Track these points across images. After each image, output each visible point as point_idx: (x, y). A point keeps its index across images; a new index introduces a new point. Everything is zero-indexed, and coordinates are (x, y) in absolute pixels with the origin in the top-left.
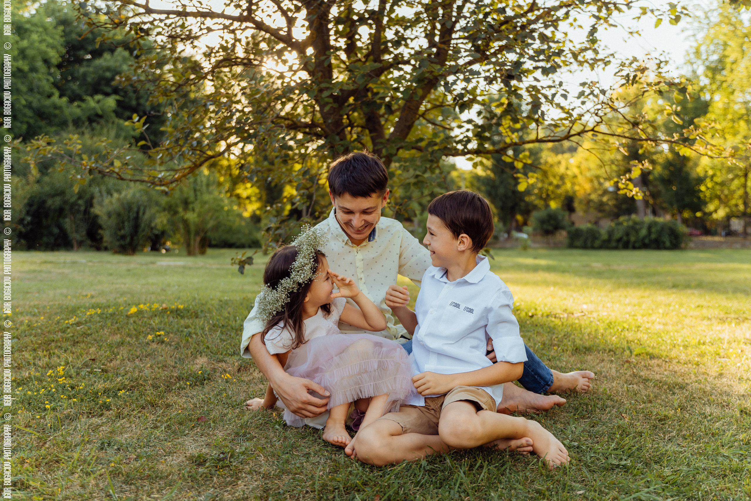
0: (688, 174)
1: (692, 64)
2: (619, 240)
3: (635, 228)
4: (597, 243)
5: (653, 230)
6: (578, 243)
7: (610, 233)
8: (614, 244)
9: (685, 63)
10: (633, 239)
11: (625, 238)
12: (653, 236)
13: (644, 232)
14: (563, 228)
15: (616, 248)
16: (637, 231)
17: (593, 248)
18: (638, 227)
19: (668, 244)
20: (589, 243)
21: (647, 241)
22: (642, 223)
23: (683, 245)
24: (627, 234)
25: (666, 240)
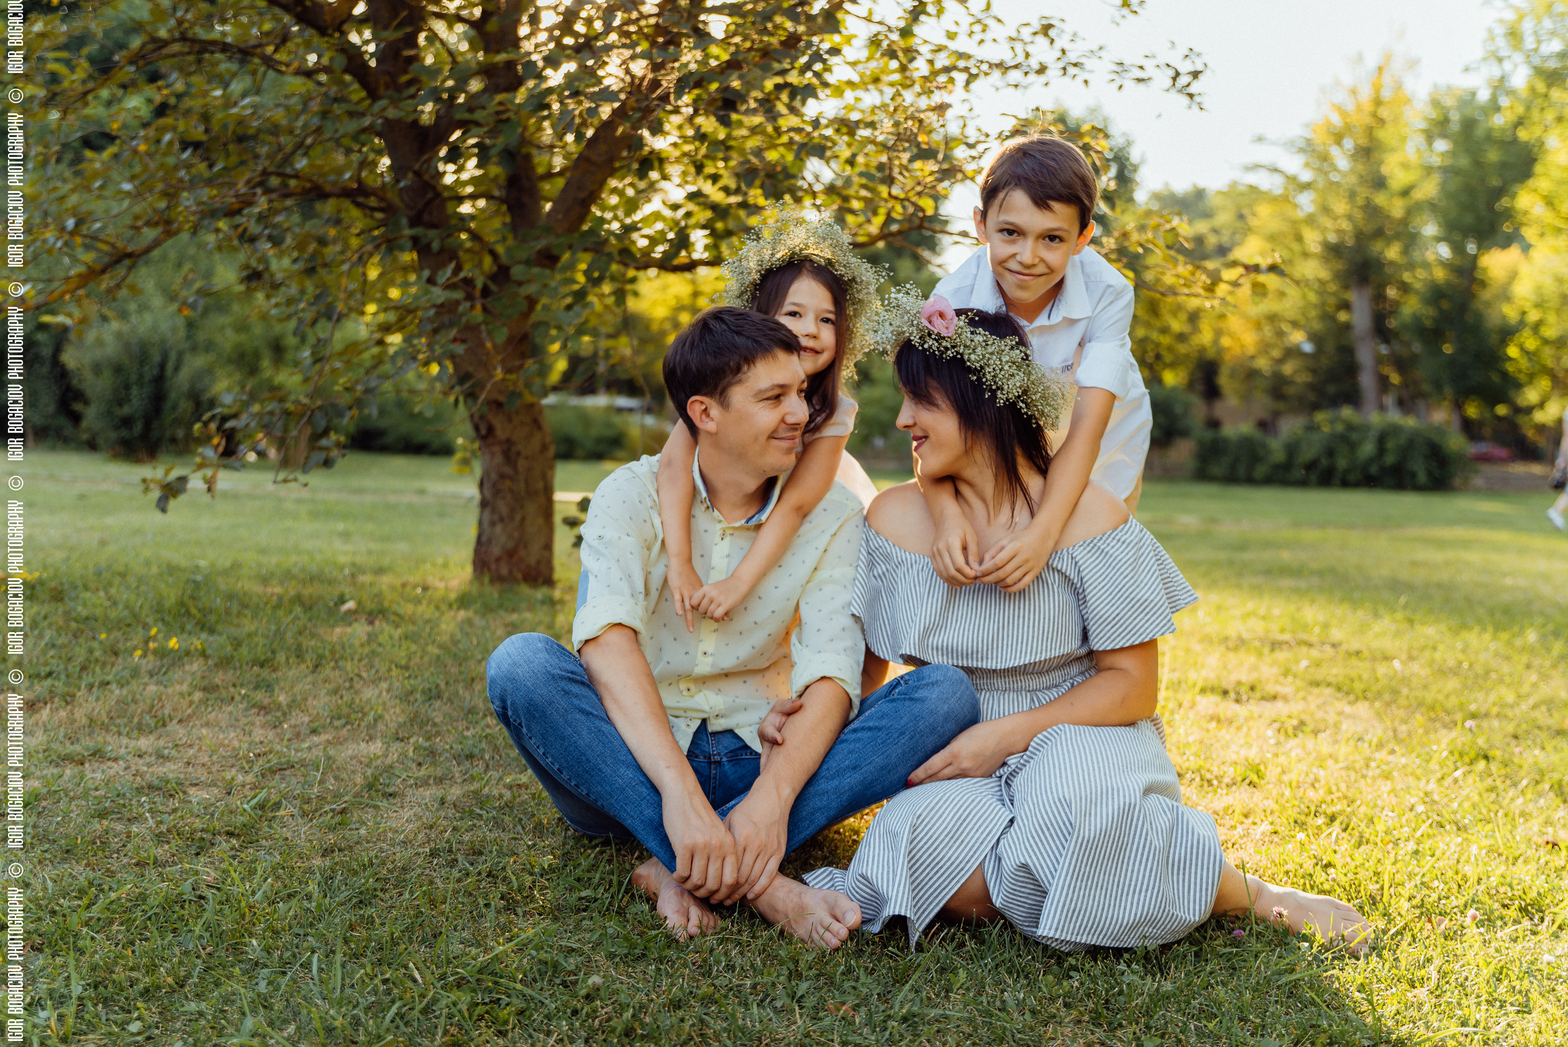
0: (1479, 317)
1: (1500, 60)
2: (1311, 466)
3: (1348, 438)
4: (1261, 470)
5: (1390, 445)
6: (1217, 470)
7: (1292, 449)
8: (1299, 473)
9: (1484, 59)
10: (1342, 463)
11: (1324, 462)
12: (1390, 459)
13: (1368, 449)
14: (1184, 433)
15: (1302, 484)
16: (1353, 446)
17: (1250, 481)
18: (1354, 436)
19: (1422, 478)
20: (1241, 471)
21: (1374, 470)
22: (1364, 429)
23: (1457, 481)
24: (1331, 453)
25: (1419, 468)
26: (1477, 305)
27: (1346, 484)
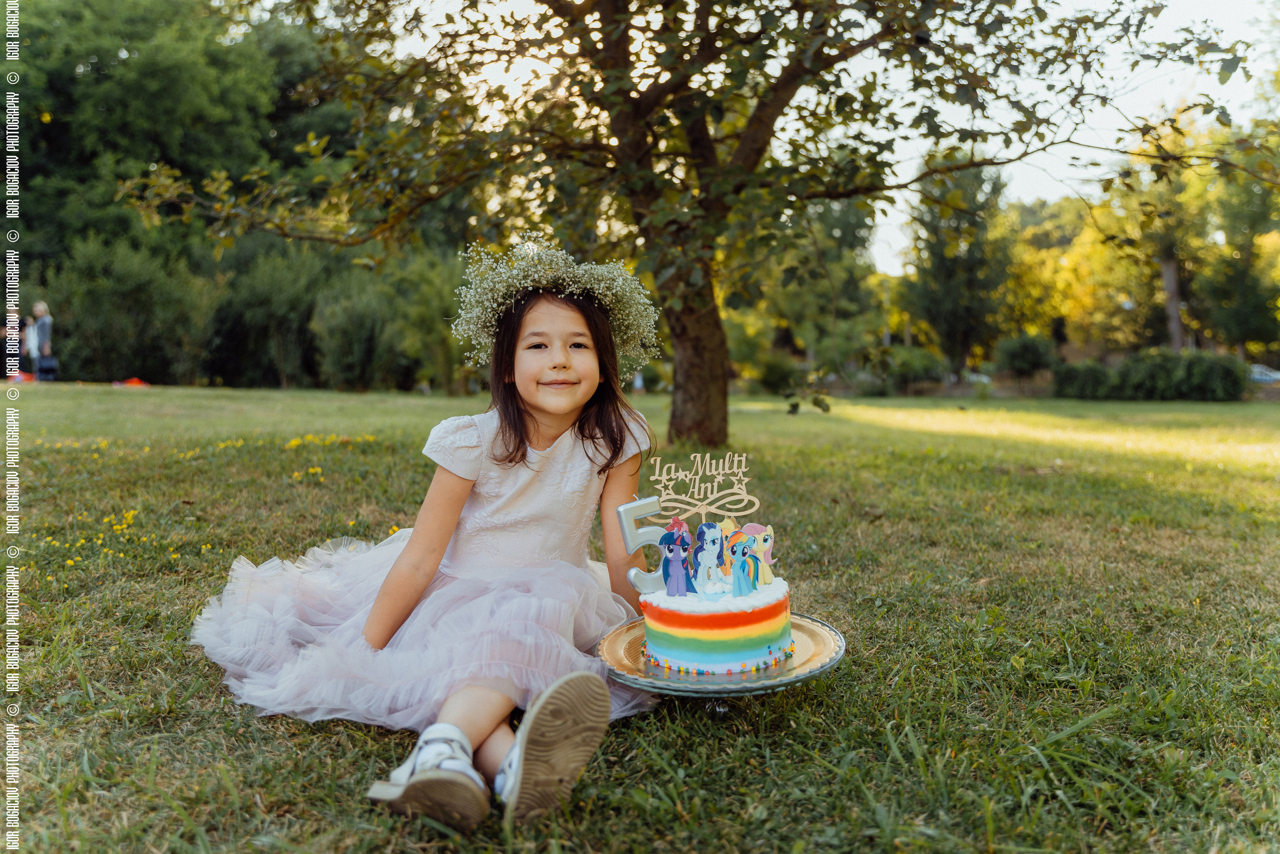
0: (1256, 281)
1: (1268, 100)
2: (1138, 387)
3: (1165, 366)
4: (1102, 391)
5: (1196, 370)
6: (1070, 390)
7: (1124, 375)
8: (1129, 392)
9: (1256, 99)
10: (1161, 384)
11: (1148, 384)
12: (1196, 380)
13: (1180, 373)
14: (1046, 366)
15: (1133, 399)
16: (1169, 373)
17: (1095, 397)
18: (1169, 365)
19: (1220, 392)
20: (1088, 392)
21: (1184, 388)
22: (1177, 360)
23: (1246, 395)
24: (1152, 377)
25: (1218, 387)
26: (1254, 272)
27: (1164, 397)
